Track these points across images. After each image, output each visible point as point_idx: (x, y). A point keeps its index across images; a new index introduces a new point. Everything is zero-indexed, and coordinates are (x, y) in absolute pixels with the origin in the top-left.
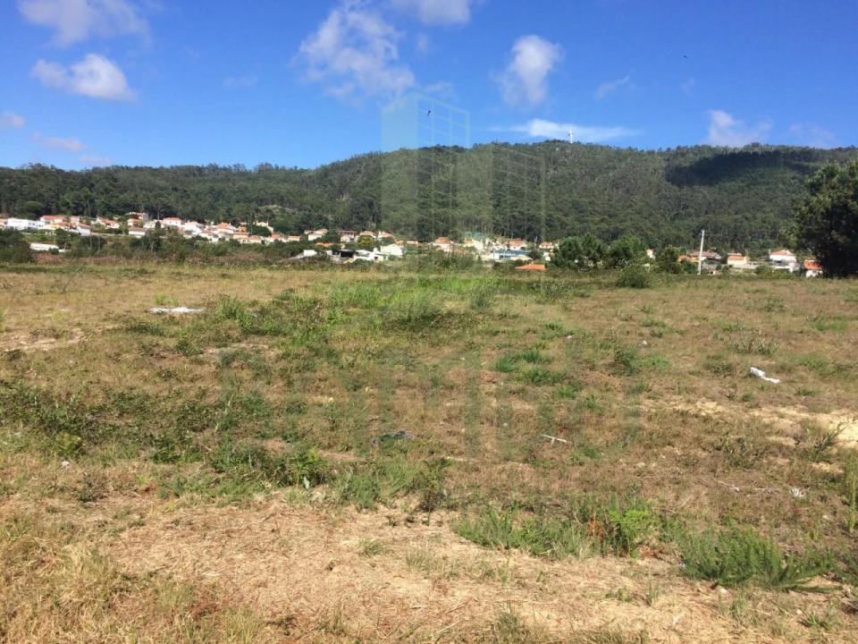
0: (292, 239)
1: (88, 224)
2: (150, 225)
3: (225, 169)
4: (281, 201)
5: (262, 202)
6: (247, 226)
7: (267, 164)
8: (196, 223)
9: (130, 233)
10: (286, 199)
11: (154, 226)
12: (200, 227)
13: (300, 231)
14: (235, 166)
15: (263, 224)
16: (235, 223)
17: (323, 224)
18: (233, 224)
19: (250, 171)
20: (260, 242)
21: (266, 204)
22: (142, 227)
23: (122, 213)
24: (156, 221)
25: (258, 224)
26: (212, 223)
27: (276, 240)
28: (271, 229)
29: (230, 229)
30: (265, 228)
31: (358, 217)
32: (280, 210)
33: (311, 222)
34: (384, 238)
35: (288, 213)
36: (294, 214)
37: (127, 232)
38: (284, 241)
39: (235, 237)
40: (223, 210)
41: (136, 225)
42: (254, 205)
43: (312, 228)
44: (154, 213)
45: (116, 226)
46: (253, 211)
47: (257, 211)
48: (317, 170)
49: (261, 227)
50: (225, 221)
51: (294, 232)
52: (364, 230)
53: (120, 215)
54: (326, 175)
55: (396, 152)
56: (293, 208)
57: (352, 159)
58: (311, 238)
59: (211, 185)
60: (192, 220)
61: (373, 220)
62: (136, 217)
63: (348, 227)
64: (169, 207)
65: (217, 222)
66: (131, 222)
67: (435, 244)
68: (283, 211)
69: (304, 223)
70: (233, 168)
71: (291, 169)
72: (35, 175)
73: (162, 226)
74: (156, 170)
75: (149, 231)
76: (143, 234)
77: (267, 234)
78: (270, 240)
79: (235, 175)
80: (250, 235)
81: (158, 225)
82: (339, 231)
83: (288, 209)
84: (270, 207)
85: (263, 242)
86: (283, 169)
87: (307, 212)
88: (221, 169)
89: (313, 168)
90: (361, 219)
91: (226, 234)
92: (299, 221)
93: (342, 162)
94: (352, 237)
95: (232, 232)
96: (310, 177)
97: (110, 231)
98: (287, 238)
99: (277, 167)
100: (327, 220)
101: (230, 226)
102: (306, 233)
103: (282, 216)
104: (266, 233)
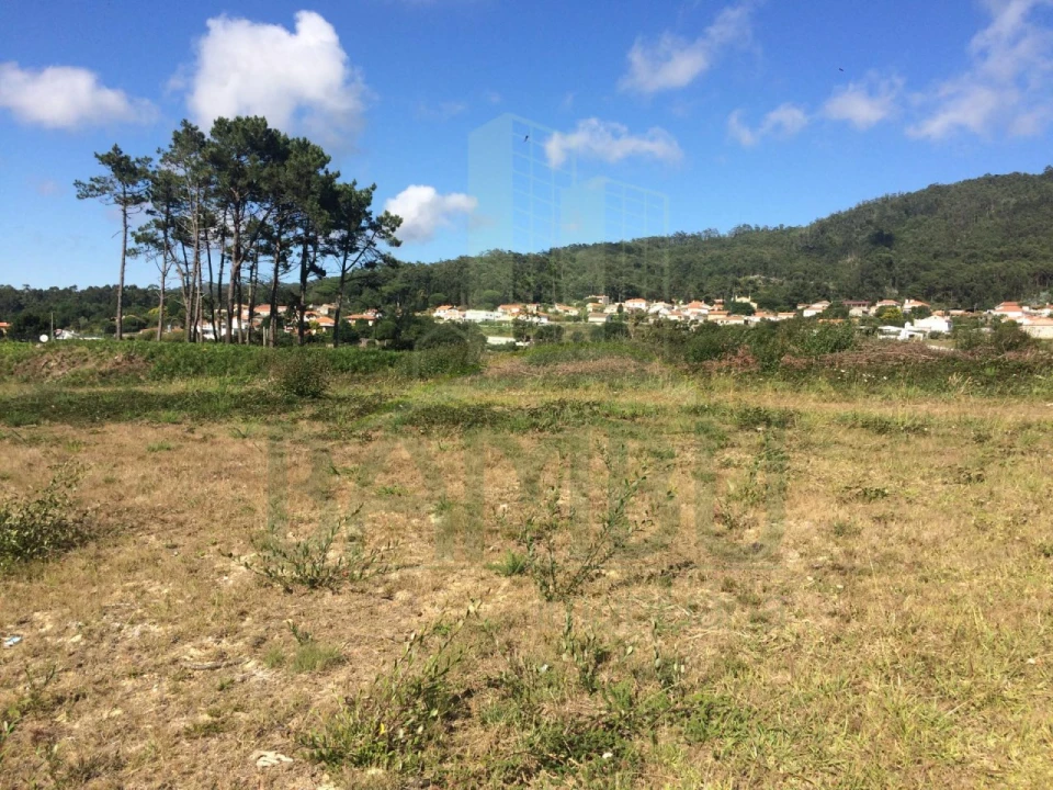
0: (783, 316)
1: (546, 311)
2: (612, 309)
3: (694, 237)
4: (764, 268)
5: (739, 272)
6: (723, 303)
7: (745, 226)
8: (663, 303)
9: (590, 319)
10: (770, 266)
11: (615, 310)
12: (668, 309)
13: (792, 306)
14: (706, 232)
15: (745, 300)
16: (708, 301)
17: (823, 295)
18: (706, 302)
19: (724, 236)
20: (742, 322)
21: (746, 274)
22: (602, 311)
23: (581, 298)
24: (617, 304)
25: (738, 300)
26: (681, 302)
27: (763, 319)
28: (755, 305)
29: (704, 308)
30: (747, 305)
31: (870, 282)
32: (764, 280)
33: (805, 293)
34: (914, 309)
35: (774, 284)
36: (782, 284)
37: (586, 318)
38: (772, 318)
39: (711, 318)
40: (692, 286)
41: (595, 311)
42: (731, 277)
43: (808, 301)
44: (615, 295)
45: (574, 312)
46: (729, 285)
47: (736, 284)
48: (812, 226)
49: (741, 303)
50: (696, 299)
51: (785, 308)
52: (881, 299)
53: (578, 299)
54: (823, 232)
55: (923, 191)
56: (780, 277)
57: (859, 208)
58: (808, 313)
59: (678, 257)
60: (659, 299)
61: (893, 285)
62: (595, 301)
63: (858, 296)
64: (631, 287)
65: (687, 301)
66: (590, 307)
67: (994, 313)
68: (768, 281)
69: (796, 295)
70: (703, 234)
71: (776, 229)
72: (493, 262)
73: (625, 310)
74: (616, 245)
75: (611, 317)
76: (604, 320)
77: (751, 312)
78: (755, 319)
79: (705, 242)
80: (729, 315)
81: (620, 309)
82: (846, 303)
83: (773, 279)
84: (751, 277)
85: (746, 322)
86: (766, 230)
87: (801, 281)
88: (689, 237)
89: (805, 224)
90: (877, 285)
91: (699, 314)
92: (790, 292)
93: (846, 213)
94: (865, 309)
95: (706, 312)
96: (801, 236)
97: (569, 318)
98: (776, 315)
99: (758, 228)
100: (827, 289)
101: (702, 304)
102: (800, 307)
103: (766, 288)
104: (749, 311)
